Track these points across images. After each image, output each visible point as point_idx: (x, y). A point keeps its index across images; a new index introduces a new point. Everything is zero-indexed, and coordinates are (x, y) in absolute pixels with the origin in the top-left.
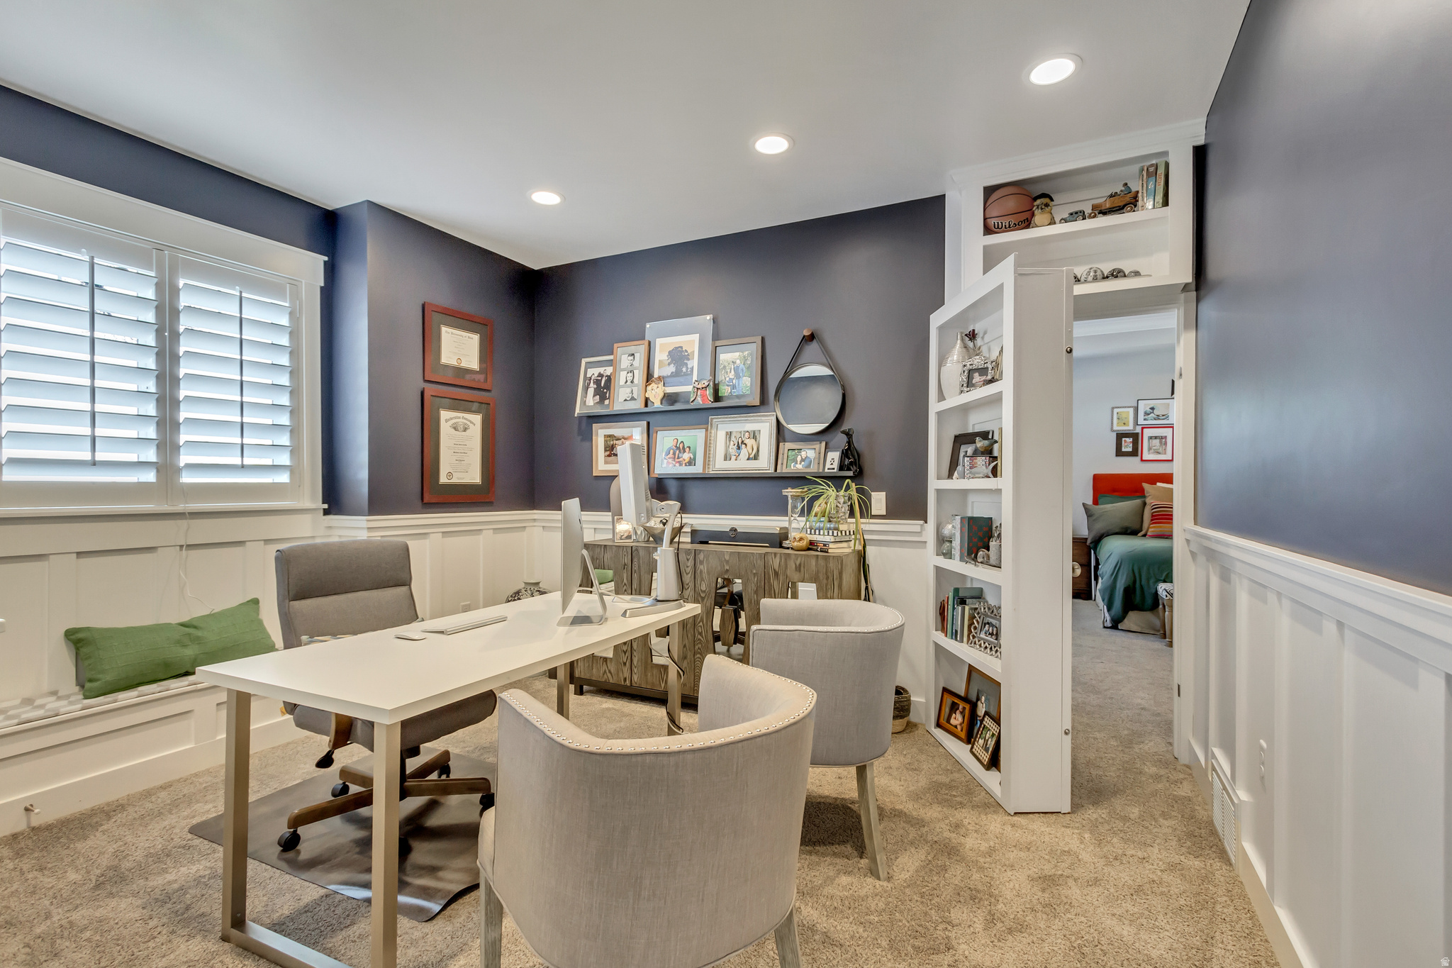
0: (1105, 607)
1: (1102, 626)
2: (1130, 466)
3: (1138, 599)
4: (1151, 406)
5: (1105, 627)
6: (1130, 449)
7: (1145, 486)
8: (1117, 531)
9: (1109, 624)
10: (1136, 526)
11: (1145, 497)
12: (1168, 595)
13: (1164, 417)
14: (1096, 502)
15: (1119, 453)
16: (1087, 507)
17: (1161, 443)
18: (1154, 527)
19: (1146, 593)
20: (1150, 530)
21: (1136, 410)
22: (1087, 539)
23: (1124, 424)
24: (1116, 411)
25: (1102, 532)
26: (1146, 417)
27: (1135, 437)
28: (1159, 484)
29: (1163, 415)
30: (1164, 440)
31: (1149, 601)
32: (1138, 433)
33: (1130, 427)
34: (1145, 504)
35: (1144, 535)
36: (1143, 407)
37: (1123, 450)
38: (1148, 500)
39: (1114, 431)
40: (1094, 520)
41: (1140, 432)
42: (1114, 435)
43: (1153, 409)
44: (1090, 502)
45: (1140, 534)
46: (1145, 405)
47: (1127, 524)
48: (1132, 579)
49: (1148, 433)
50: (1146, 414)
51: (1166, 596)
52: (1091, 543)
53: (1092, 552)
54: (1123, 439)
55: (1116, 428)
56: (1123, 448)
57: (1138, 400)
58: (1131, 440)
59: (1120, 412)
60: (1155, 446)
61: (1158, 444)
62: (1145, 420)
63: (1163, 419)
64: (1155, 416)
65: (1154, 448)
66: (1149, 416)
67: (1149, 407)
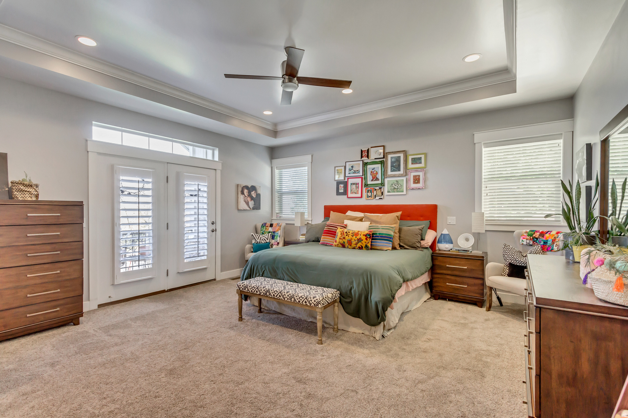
2: (342, 201)
4: (352, 165)
6: (342, 191)
15: (338, 193)
17: (356, 187)
18: (323, 238)
20: (321, 240)
21: (345, 167)
23: (340, 176)
24: (336, 168)
25: (308, 240)
26: (350, 172)
27: (345, 183)
28: (348, 211)
29: (357, 171)
30: (357, 185)
33: (342, 178)
39: (335, 180)
41: (347, 181)
42: (336, 182)
43: (352, 167)
45: (319, 242)
47: (318, 236)
49: (351, 181)
50: (350, 170)
54: (340, 185)
55: (336, 178)
56: (340, 190)
57: (346, 162)
58: (343, 186)
59: (338, 169)
60: (353, 189)
61: (355, 188)
62: (349, 173)
63: (357, 173)
64: (354, 171)
65: (353, 190)
66: (351, 171)
67: (351, 166)
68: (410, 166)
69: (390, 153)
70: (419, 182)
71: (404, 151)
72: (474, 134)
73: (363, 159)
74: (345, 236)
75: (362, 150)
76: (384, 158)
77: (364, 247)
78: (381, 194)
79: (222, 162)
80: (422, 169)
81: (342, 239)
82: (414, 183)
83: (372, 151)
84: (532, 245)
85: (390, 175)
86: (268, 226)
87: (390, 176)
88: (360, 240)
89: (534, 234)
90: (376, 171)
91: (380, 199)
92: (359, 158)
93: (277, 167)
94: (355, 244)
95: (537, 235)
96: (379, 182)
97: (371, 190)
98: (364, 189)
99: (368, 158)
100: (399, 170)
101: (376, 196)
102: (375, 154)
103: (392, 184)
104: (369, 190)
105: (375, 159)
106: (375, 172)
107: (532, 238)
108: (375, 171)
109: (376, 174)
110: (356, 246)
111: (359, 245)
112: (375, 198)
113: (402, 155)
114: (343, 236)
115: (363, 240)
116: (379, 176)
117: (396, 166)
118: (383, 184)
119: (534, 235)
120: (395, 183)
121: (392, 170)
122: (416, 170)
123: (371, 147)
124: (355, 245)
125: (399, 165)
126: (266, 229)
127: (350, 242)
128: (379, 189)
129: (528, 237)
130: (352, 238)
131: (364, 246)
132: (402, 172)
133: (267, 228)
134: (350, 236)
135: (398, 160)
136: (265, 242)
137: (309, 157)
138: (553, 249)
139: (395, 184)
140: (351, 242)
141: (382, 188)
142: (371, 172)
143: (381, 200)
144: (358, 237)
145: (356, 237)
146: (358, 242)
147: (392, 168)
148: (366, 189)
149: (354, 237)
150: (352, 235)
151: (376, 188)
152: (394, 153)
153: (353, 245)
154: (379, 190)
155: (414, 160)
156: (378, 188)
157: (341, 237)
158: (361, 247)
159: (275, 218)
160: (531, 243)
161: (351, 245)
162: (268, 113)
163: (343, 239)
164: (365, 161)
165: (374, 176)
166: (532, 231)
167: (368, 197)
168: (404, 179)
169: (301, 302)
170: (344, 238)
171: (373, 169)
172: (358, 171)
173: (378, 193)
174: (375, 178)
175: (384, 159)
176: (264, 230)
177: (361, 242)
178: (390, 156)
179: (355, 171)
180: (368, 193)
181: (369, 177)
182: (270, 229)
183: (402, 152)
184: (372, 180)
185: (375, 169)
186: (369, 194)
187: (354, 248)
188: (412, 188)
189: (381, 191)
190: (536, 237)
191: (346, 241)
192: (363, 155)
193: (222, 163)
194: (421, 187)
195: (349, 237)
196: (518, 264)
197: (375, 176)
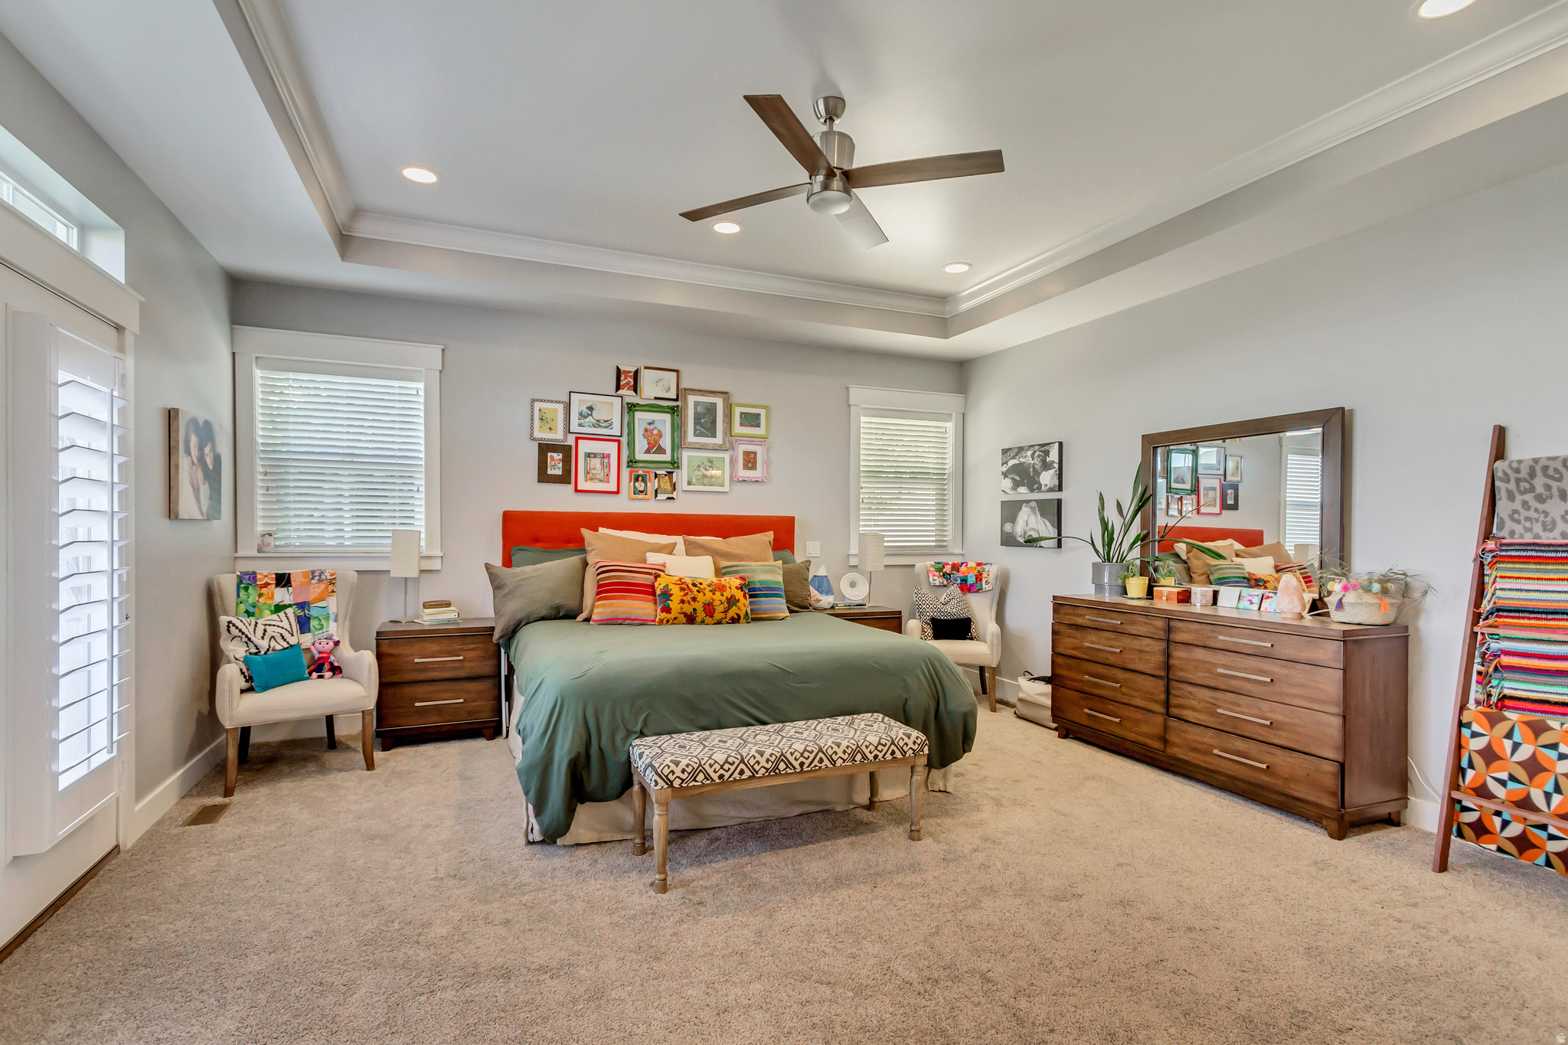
0: (531, 807)
1: (523, 841)
2: (558, 500)
3: (593, 780)
4: (589, 404)
5: (529, 843)
6: (559, 472)
7: (585, 532)
8: (544, 613)
9: (537, 836)
10: (572, 604)
11: (584, 551)
12: (660, 781)
13: (604, 425)
14: (508, 562)
15: (544, 477)
16: (493, 571)
17: (602, 464)
18: (602, 605)
19: (609, 765)
20: (595, 611)
21: (568, 407)
22: (493, 629)
23: (550, 429)
24: (538, 405)
25: (519, 616)
26: (582, 421)
27: (566, 451)
28: (601, 530)
29: (605, 421)
30: (606, 460)
31: (615, 780)
32: (571, 446)
33: (557, 435)
34: (585, 564)
35: (587, 620)
36: (578, 404)
37: (549, 472)
38: (591, 558)
39: (533, 439)
40: (506, 595)
41: (573, 445)
42: (535, 445)
43: (591, 408)
44: (497, 561)
45: (580, 618)
46: (580, 401)
47: (558, 601)
48: (585, 737)
49: (585, 447)
50: (582, 416)
51: (656, 783)
52: (500, 638)
53: (503, 651)
54: (549, 454)
55: (537, 434)
56: (549, 469)
57: (570, 392)
58: (561, 457)
59: (544, 409)
60: (594, 469)
61: (598, 466)
62: (580, 425)
63: (606, 427)
64: (595, 422)
65: (593, 472)
66: (586, 420)
67: (586, 405)
68: (738, 429)
69: (694, 391)
70: (754, 467)
71: (726, 393)
72: (848, 388)
73: (620, 392)
74: (696, 593)
75: (618, 369)
76: (677, 400)
77: (742, 617)
78: (670, 488)
79: (143, 300)
80: (762, 440)
81: (689, 602)
82: (746, 467)
83: (647, 378)
84: (945, 586)
85: (694, 443)
86: (267, 585)
87: (693, 446)
88: (732, 601)
89: (944, 567)
90: (659, 431)
91: (669, 498)
92: (612, 390)
93: (257, 358)
94: (723, 612)
95: (948, 569)
96: (667, 457)
97: (644, 477)
98: (625, 473)
99: (636, 393)
100: (714, 435)
101: (659, 491)
102: (653, 386)
103: (699, 466)
104: (639, 476)
105: (656, 398)
106: (655, 432)
107: (941, 574)
108: (654, 429)
109: (657, 438)
110: (724, 617)
111: (732, 613)
112: (656, 496)
113: (719, 402)
114: (690, 593)
115: (739, 600)
116: (666, 442)
117: (706, 422)
118: (675, 464)
119: (945, 570)
120: (706, 463)
121: (698, 432)
122: (751, 440)
123: (646, 368)
124: (723, 615)
125: (714, 422)
126: (260, 595)
127: (709, 609)
128: (666, 475)
129: (937, 574)
130: (714, 597)
131: (742, 614)
132: (719, 440)
133: (264, 590)
134: (707, 592)
135: (711, 409)
136: (285, 645)
137: (435, 352)
138: (982, 589)
139: (706, 466)
140: (713, 608)
141: (673, 472)
142: (646, 430)
143: (670, 503)
144: (727, 594)
145: (722, 595)
146: (730, 607)
147: (698, 427)
148: (631, 473)
149: (718, 594)
150: (711, 591)
151: (658, 472)
152: (702, 393)
153: (718, 616)
154: (667, 478)
155: (745, 418)
156: (663, 472)
157: (685, 598)
158: (736, 617)
159: (254, 553)
160: (945, 583)
161: (712, 617)
162: (420, 175)
163: (692, 603)
164: (628, 400)
165: (652, 442)
166: (939, 563)
167: (637, 492)
168: (726, 456)
169: (881, 755)
170: (694, 599)
171: (650, 424)
172: (609, 424)
173: (662, 485)
174: (654, 447)
175: (678, 403)
176: (251, 600)
177: (736, 606)
178: (692, 399)
179: (598, 421)
180: (637, 484)
181: (641, 444)
182: (281, 595)
183: (720, 395)
184: (648, 451)
185: (656, 425)
186: (640, 486)
187: (719, 623)
188: (742, 479)
189: (671, 479)
190: (948, 572)
191: (699, 606)
192: (622, 383)
193: (141, 303)
194: (759, 478)
195: (705, 595)
196: (942, 618)
197: (656, 442)
